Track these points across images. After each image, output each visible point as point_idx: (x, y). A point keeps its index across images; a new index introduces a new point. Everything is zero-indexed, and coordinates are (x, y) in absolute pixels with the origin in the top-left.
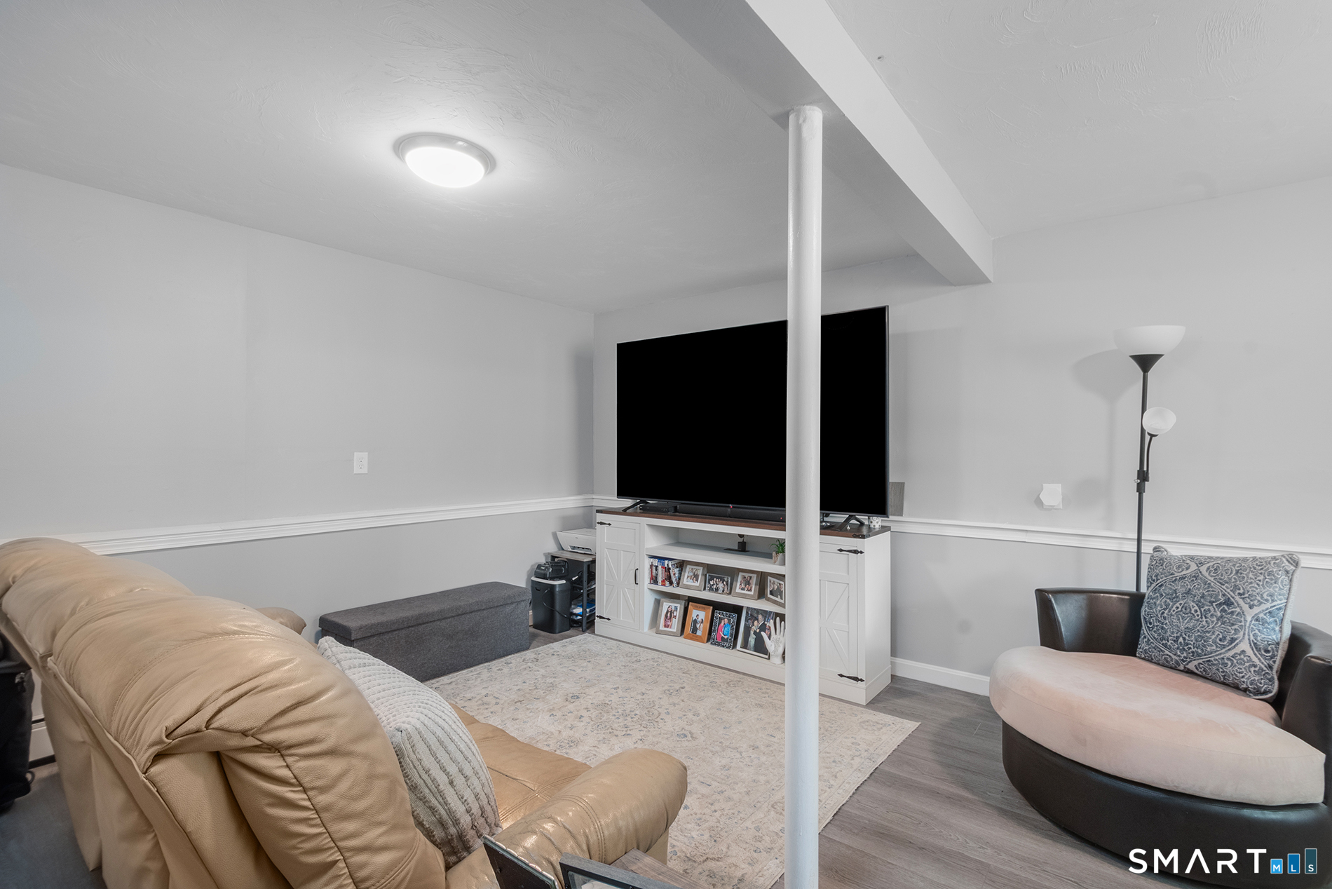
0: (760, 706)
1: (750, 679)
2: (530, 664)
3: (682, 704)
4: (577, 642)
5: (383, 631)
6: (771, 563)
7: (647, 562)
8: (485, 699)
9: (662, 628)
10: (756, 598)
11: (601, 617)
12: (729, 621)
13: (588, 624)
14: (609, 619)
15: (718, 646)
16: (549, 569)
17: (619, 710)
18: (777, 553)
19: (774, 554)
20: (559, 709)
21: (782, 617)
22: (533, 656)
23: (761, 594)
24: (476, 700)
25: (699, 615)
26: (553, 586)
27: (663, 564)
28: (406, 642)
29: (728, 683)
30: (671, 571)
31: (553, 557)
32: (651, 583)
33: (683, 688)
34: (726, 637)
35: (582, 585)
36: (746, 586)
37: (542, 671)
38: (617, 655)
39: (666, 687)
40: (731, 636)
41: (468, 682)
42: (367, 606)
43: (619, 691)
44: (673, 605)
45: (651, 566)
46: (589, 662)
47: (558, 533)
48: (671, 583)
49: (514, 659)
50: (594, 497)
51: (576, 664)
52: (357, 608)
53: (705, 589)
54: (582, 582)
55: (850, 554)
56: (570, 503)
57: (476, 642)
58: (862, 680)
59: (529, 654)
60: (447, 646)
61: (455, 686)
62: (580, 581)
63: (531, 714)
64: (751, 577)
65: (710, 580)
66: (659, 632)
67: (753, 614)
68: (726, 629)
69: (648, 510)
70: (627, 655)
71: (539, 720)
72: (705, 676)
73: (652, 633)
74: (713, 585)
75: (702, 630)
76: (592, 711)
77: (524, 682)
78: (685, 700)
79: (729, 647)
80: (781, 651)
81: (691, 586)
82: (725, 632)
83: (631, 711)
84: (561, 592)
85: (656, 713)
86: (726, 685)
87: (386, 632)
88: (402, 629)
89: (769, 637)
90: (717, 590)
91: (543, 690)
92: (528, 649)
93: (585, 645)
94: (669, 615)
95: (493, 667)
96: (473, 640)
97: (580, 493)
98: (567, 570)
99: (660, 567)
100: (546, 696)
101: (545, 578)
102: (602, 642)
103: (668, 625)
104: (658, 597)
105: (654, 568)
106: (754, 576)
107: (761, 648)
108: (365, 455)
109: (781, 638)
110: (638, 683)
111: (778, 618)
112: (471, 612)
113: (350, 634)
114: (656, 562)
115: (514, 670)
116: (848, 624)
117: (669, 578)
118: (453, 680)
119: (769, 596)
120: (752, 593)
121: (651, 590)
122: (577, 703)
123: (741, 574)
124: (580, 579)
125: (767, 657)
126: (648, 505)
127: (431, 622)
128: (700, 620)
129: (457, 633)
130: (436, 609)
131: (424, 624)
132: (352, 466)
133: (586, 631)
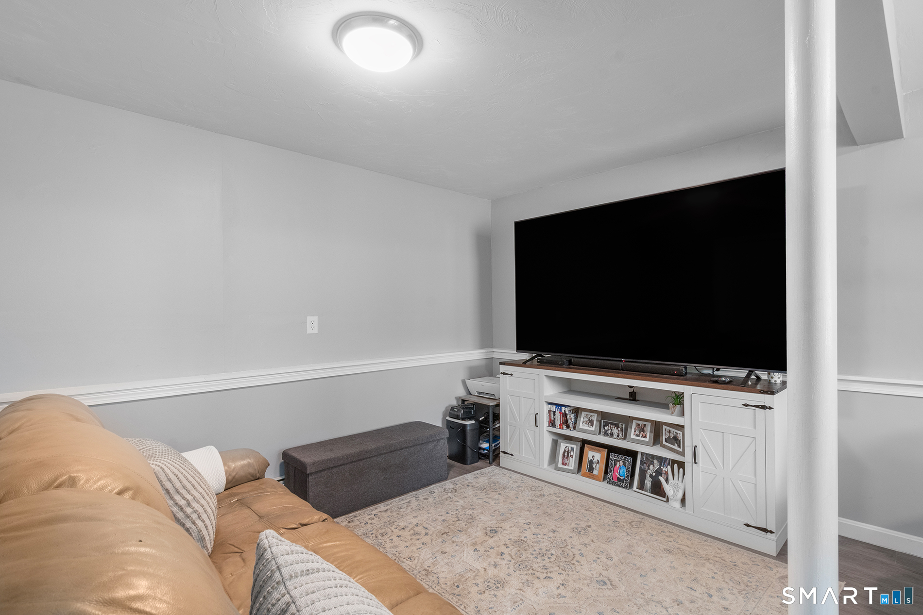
0: (670, 552)
1: (650, 520)
2: (450, 494)
3: (593, 544)
4: (485, 474)
5: (332, 466)
6: (667, 413)
7: (546, 408)
8: (416, 529)
9: (560, 465)
10: (652, 444)
11: (505, 453)
12: (624, 464)
13: (493, 457)
14: (512, 455)
15: (615, 485)
16: (461, 411)
17: (536, 548)
18: (674, 404)
19: (671, 405)
20: (481, 543)
21: (681, 465)
22: (452, 486)
23: (656, 440)
24: (408, 529)
25: (595, 456)
26: (464, 426)
27: (561, 410)
28: (350, 475)
29: (630, 523)
30: (568, 416)
31: (463, 401)
32: (549, 426)
33: (589, 526)
34: (622, 478)
35: (489, 425)
36: (640, 433)
37: (461, 502)
38: (522, 489)
39: (574, 525)
40: (628, 477)
41: (401, 510)
42: (319, 443)
43: (531, 526)
44: (570, 446)
45: (549, 411)
46: (500, 494)
47: (467, 381)
48: (568, 427)
49: (436, 488)
50: (494, 350)
51: (489, 496)
52: (312, 445)
53: (600, 433)
54: (488, 422)
55: (757, 409)
56: (476, 355)
57: (405, 474)
58: (771, 532)
59: (448, 484)
60: (383, 477)
61: (390, 514)
62: (486, 421)
63: (457, 547)
64: (645, 425)
65: (604, 426)
66: (557, 469)
67: (649, 459)
68: (622, 471)
69: (545, 363)
70: (531, 488)
71: (465, 555)
72: (606, 515)
73: (551, 469)
74: (607, 430)
75: (598, 470)
76: (511, 547)
77: (447, 513)
78: (595, 541)
79: (625, 488)
80: (680, 495)
81: (586, 430)
82: (621, 473)
83: (546, 550)
84: (472, 430)
85: (570, 554)
86: (629, 525)
87: (334, 467)
88: (347, 464)
89: (667, 480)
90: (612, 434)
91: (464, 522)
92: (446, 479)
93: (493, 477)
94: (566, 454)
95: (420, 496)
96: (403, 472)
97: (482, 347)
98: (475, 412)
99: (557, 413)
100: (468, 528)
101: (457, 418)
102: (508, 475)
103: (566, 464)
104: (555, 438)
105: (552, 413)
106: (649, 425)
107: (658, 490)
108: (316, 318)
109: (680, 484)
110: (547, 518)
111: (676, 465)
112: (401, 449)
113: (306, 469)
114: (553, 408)
115: (437, 500)
116: (755, 476)
117: (566, 423)
118: (388, 507)
119: (664, 443)
120: (647, 439)
121: (549, 431)
122: (496, 538)
123: (635, 422)
124: (487, 419)
125: (665, 500)
126: (543, 358)
127: (369, 457)
128: (595, 460)
129: (391, 466)
130: (373, 447)
131: (364, 459)
132: (306, 328)
133: (491, 464)
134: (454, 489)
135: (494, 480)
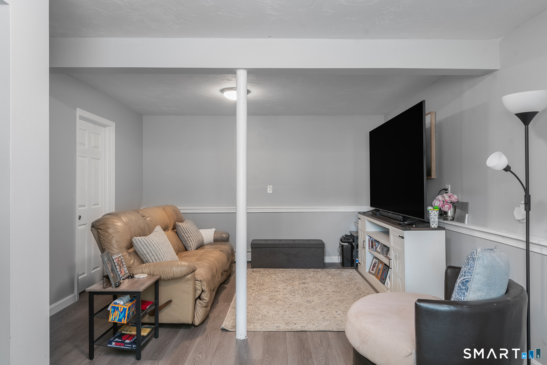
7: (368, 238)
14: (360, 264)
15: (381, 282)
22: (319, 270)
25: (381, 266)
30: (373, 243)
32: (369, 249)
34: (384, 278)
37: (312, 275)
44: (376, 261)
46: (332, 277)
51: (327, 276)
55: (402, 238)
57: (298, 260)
60: (285, 258)
65: (383, 249)
68: (385, 274)
75: (380, 274)
77: (299, 276)
81: (378, 251)
92: (322, 268)
94: (374, 265)
96: (296, 258)
99: (371, 241)
103: (373, 270)
108: (272, 187)
114: (370, 238)
117: (373, 247)
121: (369, 252)
122: (300, 285)
125: (388, 289)
128: (380, 269)
129: (290, 254)
132: (267, 190)
133: (355, 269)
134: (318, 272)
135: (341, 273)
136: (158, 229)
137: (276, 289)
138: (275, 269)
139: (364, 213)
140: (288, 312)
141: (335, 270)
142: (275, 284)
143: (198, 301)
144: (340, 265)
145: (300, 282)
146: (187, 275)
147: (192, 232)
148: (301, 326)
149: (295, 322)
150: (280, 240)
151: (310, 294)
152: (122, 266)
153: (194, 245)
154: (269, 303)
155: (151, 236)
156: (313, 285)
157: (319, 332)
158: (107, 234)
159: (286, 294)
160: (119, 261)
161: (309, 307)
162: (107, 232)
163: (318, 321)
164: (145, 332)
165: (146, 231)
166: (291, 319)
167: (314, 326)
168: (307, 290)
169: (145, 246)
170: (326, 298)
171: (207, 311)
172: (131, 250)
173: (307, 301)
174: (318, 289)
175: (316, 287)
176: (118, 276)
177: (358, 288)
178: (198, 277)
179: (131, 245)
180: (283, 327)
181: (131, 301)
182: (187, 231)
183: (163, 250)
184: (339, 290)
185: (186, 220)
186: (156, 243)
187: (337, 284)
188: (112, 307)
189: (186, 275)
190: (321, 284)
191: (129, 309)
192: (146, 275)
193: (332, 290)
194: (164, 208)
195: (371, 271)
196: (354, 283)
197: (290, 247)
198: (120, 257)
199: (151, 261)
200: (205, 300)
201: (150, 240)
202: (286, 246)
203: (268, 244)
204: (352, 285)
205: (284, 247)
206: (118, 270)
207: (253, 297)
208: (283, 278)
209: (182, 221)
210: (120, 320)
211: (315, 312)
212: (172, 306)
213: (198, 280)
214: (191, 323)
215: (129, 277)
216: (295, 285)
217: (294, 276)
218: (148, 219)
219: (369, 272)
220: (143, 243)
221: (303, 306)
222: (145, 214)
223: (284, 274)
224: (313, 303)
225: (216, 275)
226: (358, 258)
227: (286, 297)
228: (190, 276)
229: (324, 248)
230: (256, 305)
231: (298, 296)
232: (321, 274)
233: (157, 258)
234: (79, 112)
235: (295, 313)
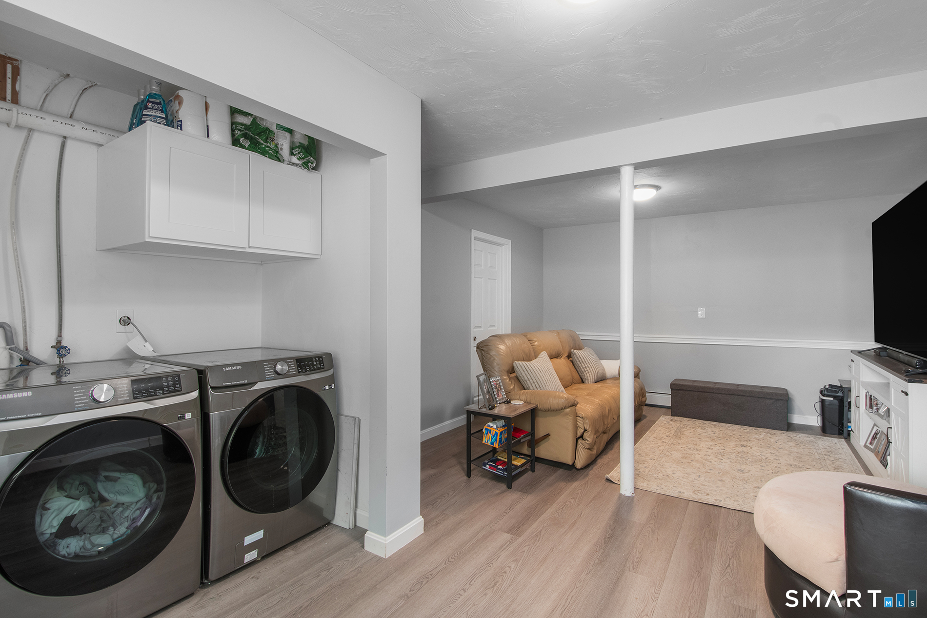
11: (852, 430)
32: (866, 409)
45: (866, 395)
73: (863, 446)
79: (885, 466)
81: (881, 414)
94: (875, 436)
103: (872, 443)
105: (868, 398)
108: (704, 309)
121: (867, 414)
132: (697, 314)
133: (845, 438)
134: (775, 434)
135: (816, 441)
136: (544, 356)
137: (696, 447)
138: (705, 422)
139: (860, 352)
140: (702, 479)
141: (807, 435)
142: (698, 440)
143: (580, 441)
144: (820, 430)
145: (738, 443)
146: (565, 409)
147: (590, 363)
148: (716, 499)
149: (709, 492)
150: (716, 383)
151: (747, 462)
152: (499, 389)
153: (591, 378)
154: (680, 462)
155: (534, 362)
156: (758, 451)
157: (741, 512)
158: (489, 356)
159: (709, 456)
160: (496, 384)
161: (738, 478)
162: (489, 354)
163: (745, 499)
164: (518, 462)
165: (529, 357)
166: (704, 487)
167: (736, 503)
168: (744, 456)
169: (526, 372)
170: (771, 471)
171: (591, 455)
172: (512, 375)
173: (739, 470)
174: (764, 458)
175: (762, 454)
176: (494, 399)
177: (839, 466)
178: (581, 413)
179: (512, 370)
180: (688, 494)
181: (504, 426)
182: (583, 360)
183: (545, 378)
184: (801, 465)
185: (586, 348)
186: (538, 369)
187: (800, 456)
188: (486, 429)
189: (563, 408)
190: (772, 451)
191: (501, 433)
192: (522, 403)
193: (788, 463)
194: (558, 333)
195: (868, 444)
196: (832, 459)
197: (730, 394)
198: (498, 380)
199: (531, 388)
200: (588, 440)
201: (531, 365)
202: (724, 392)
203: (695, 387)
204: (828, 462)
205: (720, 393)
206: (495, 393)
207: (660, 450)
208: (713, 434)
209: (580, 349)
210: (492, 444)
211: (746, 486)
212: (551, 439)
213: (579, 417)
214: (571, 464)
215: (505, 402)
216: (728, 446)
217: (731, 435)
218: (536, 343)
219: (865, 446)
220: (524, 369)
221: (729, 475)
222: (533, 338)
223: (716, 430)
224: (747, 474)
225: (609, 415)
226: (850, 423)
227: (708, 459)
228: (568, 410)
229: (787, 401)
230: (660, 460)
231: (728, 461)
232: (777, 438)
233: (538, 386)
234: (475, 233)
235: (714, 481)
